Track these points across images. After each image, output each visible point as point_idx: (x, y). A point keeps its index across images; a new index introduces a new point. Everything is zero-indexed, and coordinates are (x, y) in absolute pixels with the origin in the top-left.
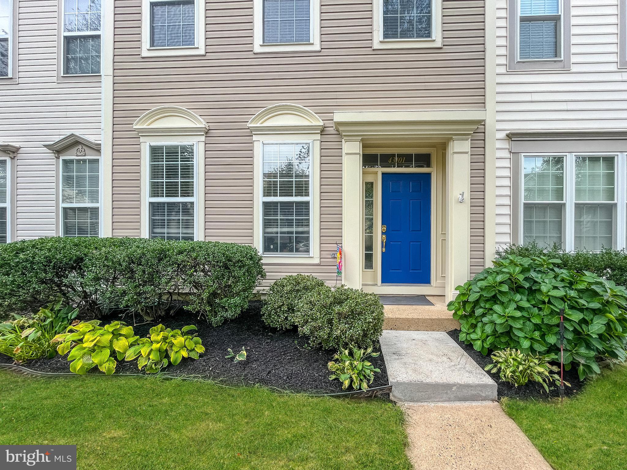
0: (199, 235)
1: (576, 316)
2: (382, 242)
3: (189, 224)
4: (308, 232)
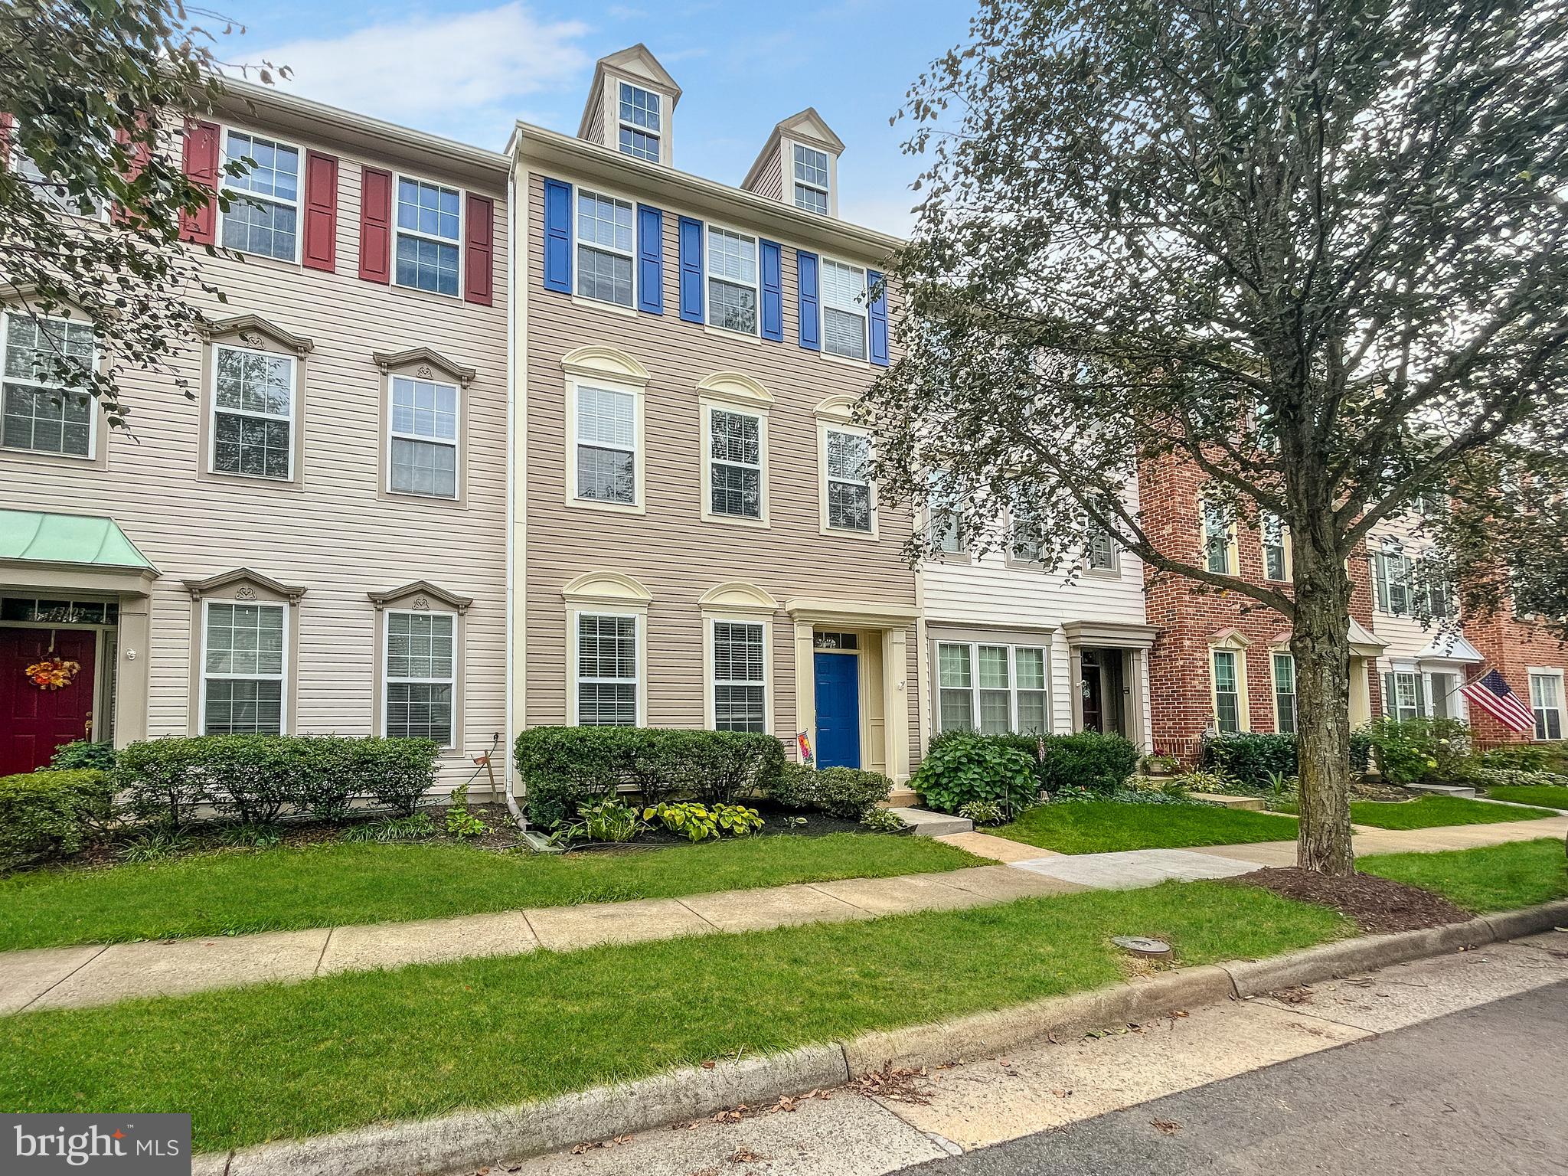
0: (641, 722)
1: (1009, 774)
3: (631, 710)
4: (761, 719)
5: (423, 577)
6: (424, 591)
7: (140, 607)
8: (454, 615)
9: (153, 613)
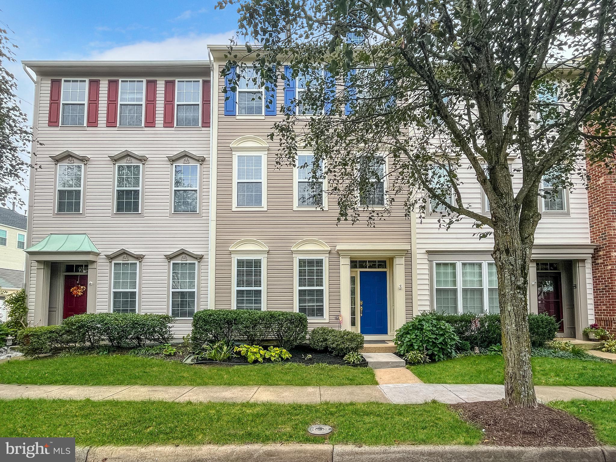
0: (264, 308)
2: (361, 311)
3: (259, 302)
4: (323, 306)
5: (182, 247)
6: (183, 253)
7: (94, 266)
8: (196, 262)
9: (98, 268)
